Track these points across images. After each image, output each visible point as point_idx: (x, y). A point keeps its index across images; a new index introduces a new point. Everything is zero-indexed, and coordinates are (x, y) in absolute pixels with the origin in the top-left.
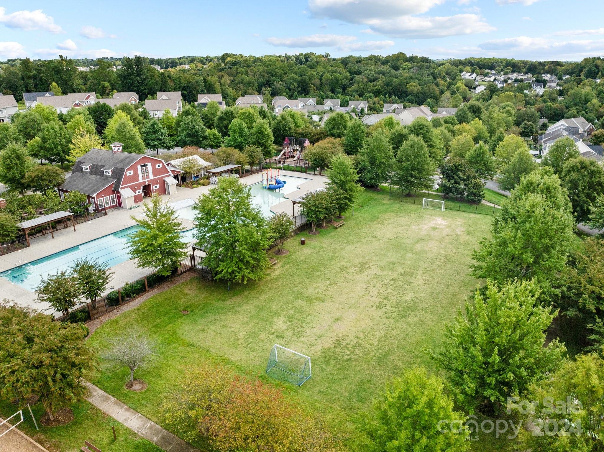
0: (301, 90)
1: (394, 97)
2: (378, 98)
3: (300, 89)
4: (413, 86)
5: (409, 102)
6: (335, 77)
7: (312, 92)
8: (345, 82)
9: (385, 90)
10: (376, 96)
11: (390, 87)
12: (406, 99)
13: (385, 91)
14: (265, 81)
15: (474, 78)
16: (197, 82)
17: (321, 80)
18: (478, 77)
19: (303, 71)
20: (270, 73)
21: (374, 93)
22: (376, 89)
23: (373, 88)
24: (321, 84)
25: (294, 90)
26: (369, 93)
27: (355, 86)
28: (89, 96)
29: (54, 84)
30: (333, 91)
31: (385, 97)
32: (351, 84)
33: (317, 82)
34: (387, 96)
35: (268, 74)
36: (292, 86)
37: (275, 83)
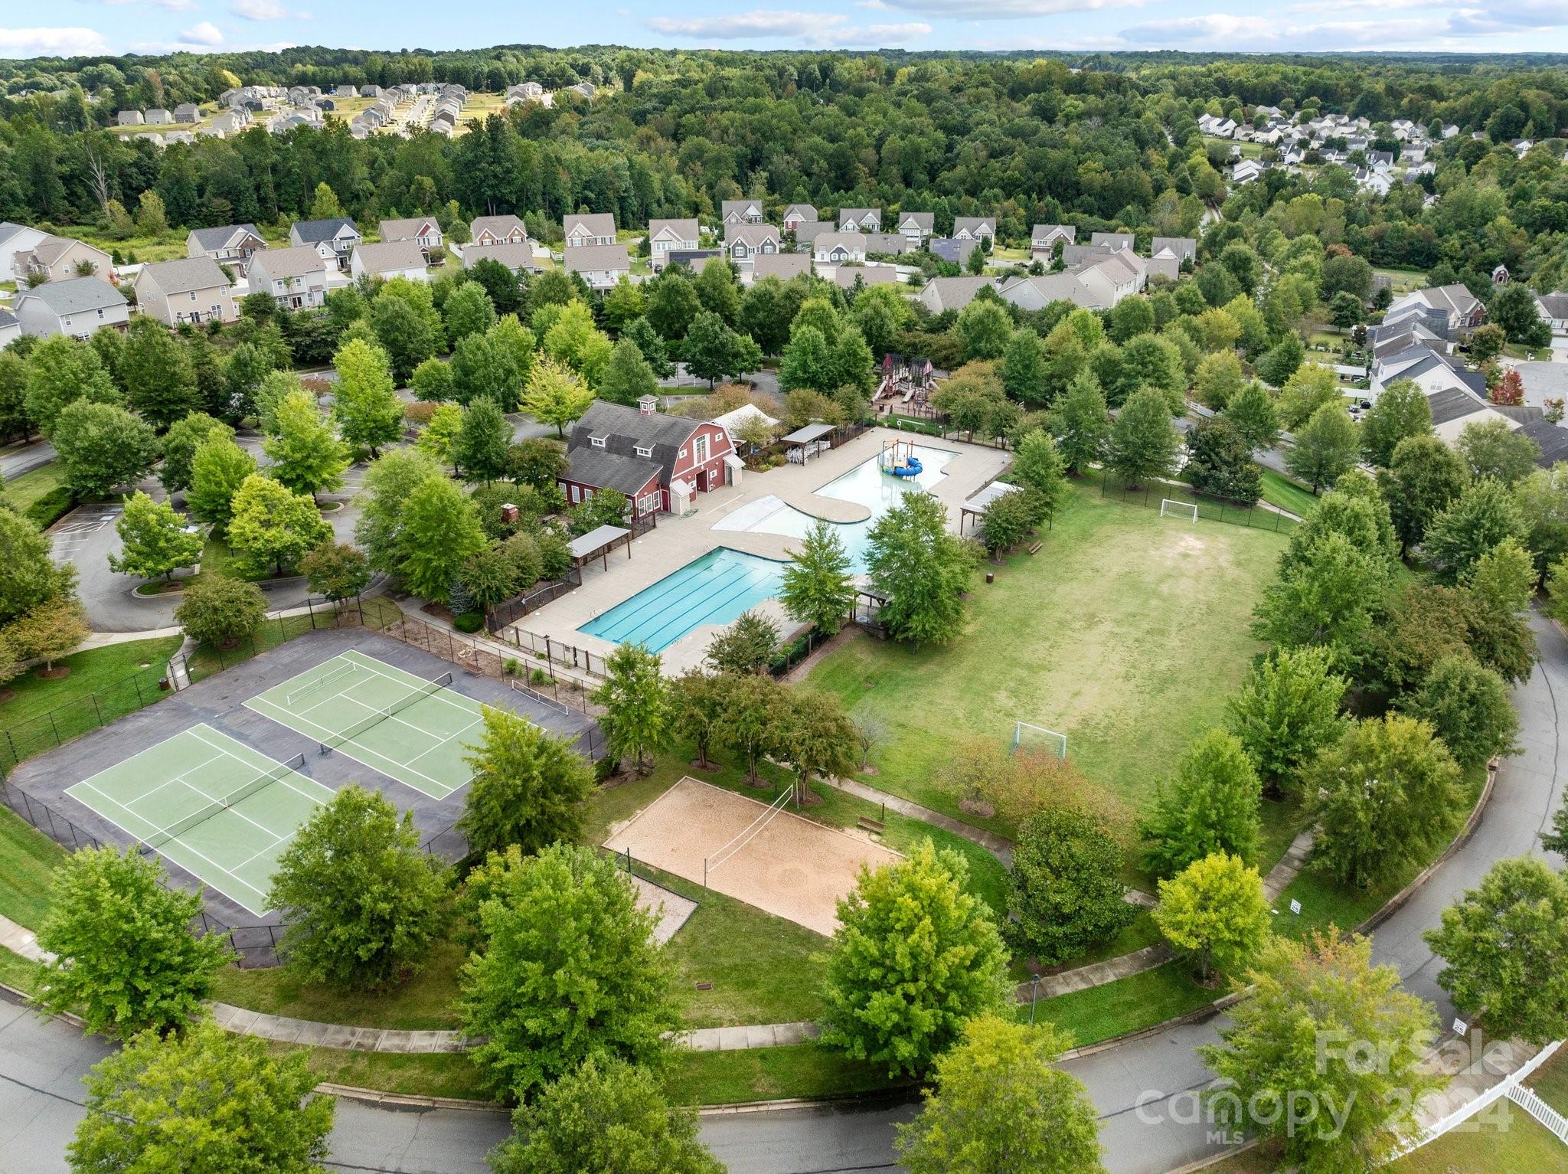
0: (836, 177)
1: (1049, 198)
2: (1012, 200)
3: (832, 175)
4: (1092, 171)
5: (1084, 212)
6: (912, 143)
7: (861, 186)
8: (936, 155)
9: (1029, 179)
10: (1008, 197)
11: (1041, 174)
12: (1077, 202)
13: (1029, 183)
14: (749, 152)
15: (1228, 133)
16: (615, 169)
17: (878, 148)
18: (1239, 129)
19: (836, 125)
20: (759, 130)
21: (1003, 188)
22: (1009, 178)
23: (1001, 174)
24: (880, 161)
25: (819, 176)
26: (991, 187)
27: (960, 170)
28: (427, 227)
29: (323, 185)
30: (908, 181)
31: (1030, 197)
32: (947, 160)
33: (870, 154)
34: (1034, 196)
35: (754, 131)
36: (815, 168)
37: (775, 159)
